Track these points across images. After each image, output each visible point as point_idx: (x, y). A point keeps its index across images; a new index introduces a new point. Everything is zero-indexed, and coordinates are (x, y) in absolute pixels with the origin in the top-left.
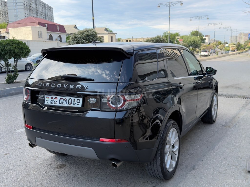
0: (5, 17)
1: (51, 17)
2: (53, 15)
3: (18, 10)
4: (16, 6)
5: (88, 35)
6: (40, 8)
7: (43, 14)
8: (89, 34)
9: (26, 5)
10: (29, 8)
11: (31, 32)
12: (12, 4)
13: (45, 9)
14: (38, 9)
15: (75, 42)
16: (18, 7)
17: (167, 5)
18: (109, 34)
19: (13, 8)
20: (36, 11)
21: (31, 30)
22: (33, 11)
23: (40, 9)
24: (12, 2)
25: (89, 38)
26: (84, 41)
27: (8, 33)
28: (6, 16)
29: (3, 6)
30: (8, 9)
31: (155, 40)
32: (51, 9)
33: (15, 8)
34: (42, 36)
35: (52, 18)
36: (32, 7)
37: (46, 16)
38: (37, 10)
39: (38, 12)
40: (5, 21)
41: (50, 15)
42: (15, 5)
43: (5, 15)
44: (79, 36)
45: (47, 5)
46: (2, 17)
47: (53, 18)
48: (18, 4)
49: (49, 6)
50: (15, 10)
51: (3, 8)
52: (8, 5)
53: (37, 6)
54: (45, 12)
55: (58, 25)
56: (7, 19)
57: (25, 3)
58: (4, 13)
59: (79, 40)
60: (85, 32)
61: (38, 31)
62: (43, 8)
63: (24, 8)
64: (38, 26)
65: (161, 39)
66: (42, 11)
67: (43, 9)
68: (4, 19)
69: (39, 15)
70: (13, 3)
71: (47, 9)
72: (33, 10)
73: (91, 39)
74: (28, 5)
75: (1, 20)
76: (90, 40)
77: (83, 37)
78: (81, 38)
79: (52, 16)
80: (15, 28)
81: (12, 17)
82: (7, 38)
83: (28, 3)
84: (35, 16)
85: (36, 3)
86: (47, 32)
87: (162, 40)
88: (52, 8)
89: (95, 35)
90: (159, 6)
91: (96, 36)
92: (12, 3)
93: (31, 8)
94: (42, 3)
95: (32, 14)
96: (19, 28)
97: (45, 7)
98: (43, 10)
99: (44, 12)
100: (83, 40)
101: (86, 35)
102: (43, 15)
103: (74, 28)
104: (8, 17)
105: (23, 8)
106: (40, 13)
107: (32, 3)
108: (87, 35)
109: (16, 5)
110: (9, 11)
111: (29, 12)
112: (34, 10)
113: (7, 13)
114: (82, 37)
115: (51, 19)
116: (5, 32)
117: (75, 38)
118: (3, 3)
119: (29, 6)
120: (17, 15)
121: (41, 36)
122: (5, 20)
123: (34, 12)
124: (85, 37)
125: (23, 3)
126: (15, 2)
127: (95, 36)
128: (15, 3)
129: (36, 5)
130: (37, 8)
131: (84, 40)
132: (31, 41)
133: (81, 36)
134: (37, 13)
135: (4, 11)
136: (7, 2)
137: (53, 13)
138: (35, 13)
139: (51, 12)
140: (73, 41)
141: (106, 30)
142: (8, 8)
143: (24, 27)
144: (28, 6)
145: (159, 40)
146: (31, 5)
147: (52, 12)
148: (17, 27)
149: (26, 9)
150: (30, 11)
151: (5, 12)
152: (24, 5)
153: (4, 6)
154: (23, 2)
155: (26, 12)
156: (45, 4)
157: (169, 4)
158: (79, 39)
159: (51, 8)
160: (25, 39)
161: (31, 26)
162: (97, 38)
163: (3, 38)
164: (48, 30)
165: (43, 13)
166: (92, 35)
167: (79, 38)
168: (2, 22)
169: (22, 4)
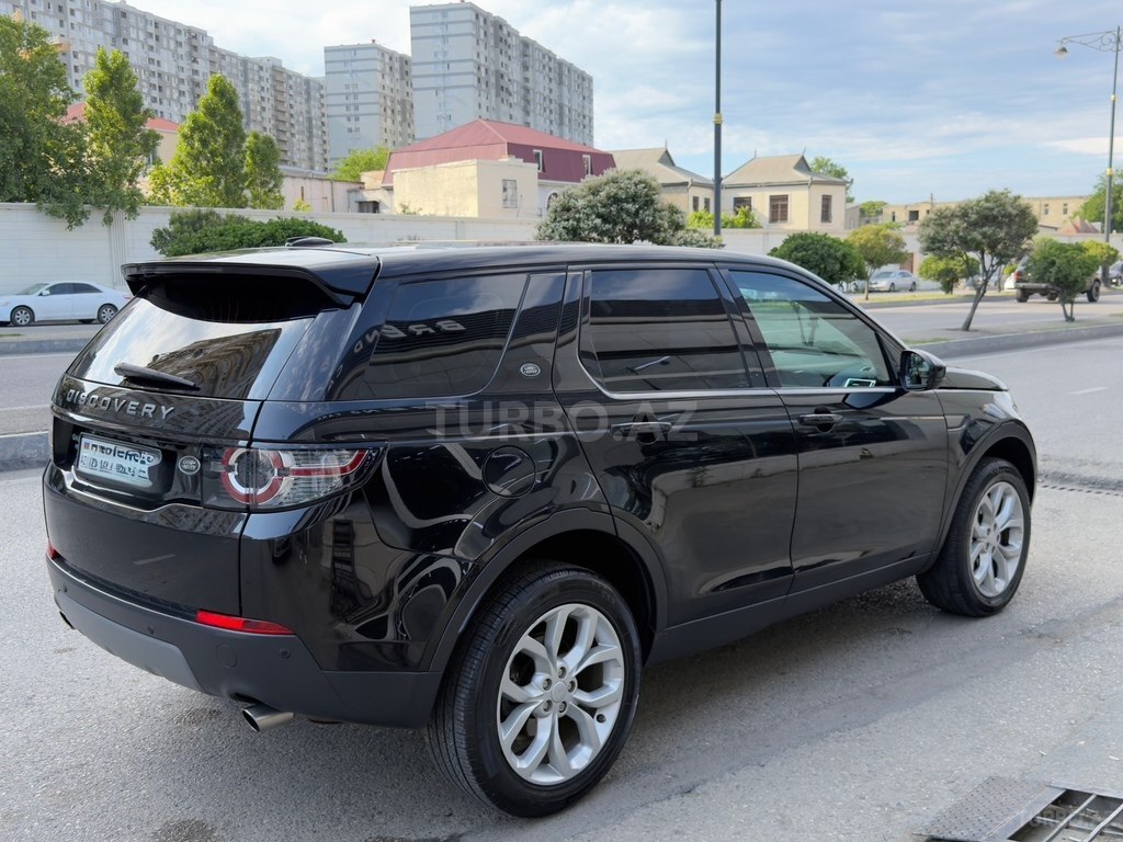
0: (401, 123)
1: (584, 117)
2: (591, 110)
3: (452, 90)
4: (444, 75)
5: (615, 199)
6: (541, 79)
7: (552, 107)
8: (620, 192)
9: (483, 70)
10: (497, 82)
11: (475, 184)
12: (431, 69)
13: (561, 83)
14: (530, 85)
15: (564, 228)
16: (454, 81)
17: (1105, 41)
18: (813, 183)
19: (432, 82)
20: (522, 92)
21: (472, 178)
22: (510, 94)
23: (540, 83)
24: (433, 59)
25: (622, 209)
26: (598, 221)
27: (390, 189)
28: (404, 119)
29: (397, 76)
30: (416, 89)
31: (978, 213)
32: (586, 84)
33: (439, 82)
34: (518, 203)
35: (586, 122)
36: (506, 79)
37: (561, 115)
38: (527, 90)
39: (531, 96)
40: (400, 139)
41: (580, 110)
42: (441, 69)
43: (403, 112)
44: (581, 203)
45: (571, 68)
46: (389, 121)
47: (591, 119)
48: (454, 68)
49: (576, 70)
50: (440, 93)
51: (398, 87)
52: (415, 70)
53: (529, 74)
54: (561, 96)
55: (588, 153)
56: (409, 131)
57: (482, 60)
58: (398, 108)
59: (580, 218)
60: (605, 184)
61: (504, 181)
62: (550, 80)
63: (476, 83)
64: (506, 159)
65: (1010, 209)
66: (547, 92)
67: (554, 85)
68: (400, 129)
69: (534, 112)
70: (435, 63)
71: (570, 84)
72: (511, 89)
73: (628, 212)
74: (492, 68)
75: (385, 136)
76: (624, 216)
77: (597, 207)
78: (588, 211)
79: (587, 113)
80: (415, 169)
81: (426, 124)
82: (386, 207)
83: (494, 62)
84: (518, 113)
85: (526, 59)
86: (540, 185)
87: (1014, 212)
88: (590, 80)
89: (647, 195)
90: (1064, 50)
91: (652, 202)
92: (431, 63)
93: (502, 83)
94: (550, 58)
95: (504, 107)
96: (429, 169)
97: (560, 75)
98: (551, 91)
99: (554, 96)
100: (593, 220)
101: (609, 197)
102: (551, 111)
103: (659, 165)
104: (412, 121)
105: (470, 83)
106: (538, 101)
107: (510, 59)
108: (613, 197)
109: (447, 72)
110: (417, 98)
111: (494, 98)
112: (514, 88)
113: (408, 107)
114: (592, 207)
115: (584, 127)
116: (379, 183)
117: (567, 209)
118: (397, 65)
119: (497, 71)
120: (448, 113)
121: (514, 200)
122: (401, 134)
123: (515, 99)
124: (604, 206)
125: (473, 60)
126: (440, 57)
127: (649, 202)
128: (443, 62)
129: (525, 68)
130: (527, 80)
131: (598, 216)
132: (471, 220)
133: (590, 201)
134: (528, 102)
135: (398, 98)
136: (414, 61)
137: (591, 101)
138: (517, 104)
139: (584, 98)
140: (553, 225)
141: (802, 165)
142: (416, 83)
143: (449, 164)
144: (490, 72)
145: (999, 212)
146: (503, 70)
147: (587, 98)
148: (425, 163)
149: (484, 87)
150: (497, 95)
151: (403, 103)
152: (475, 71)
153: (402, 79)
154: (475, 58)
155: (484, 99)
156: (561, 64)
157: (1114, 40)
158: (577, 216)
159: (584, 80)
160: (451, 214)
161: (475, 161)
162: (655, 210)
163: (371, 208)
164: (545, 174)
165: (551, 101)
166: (634, 198)
167: (578, 212)
168: (390, 144)
169: (470, 67)
